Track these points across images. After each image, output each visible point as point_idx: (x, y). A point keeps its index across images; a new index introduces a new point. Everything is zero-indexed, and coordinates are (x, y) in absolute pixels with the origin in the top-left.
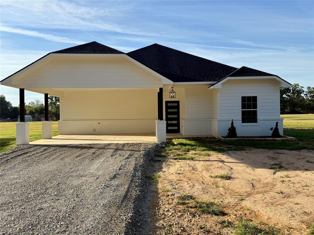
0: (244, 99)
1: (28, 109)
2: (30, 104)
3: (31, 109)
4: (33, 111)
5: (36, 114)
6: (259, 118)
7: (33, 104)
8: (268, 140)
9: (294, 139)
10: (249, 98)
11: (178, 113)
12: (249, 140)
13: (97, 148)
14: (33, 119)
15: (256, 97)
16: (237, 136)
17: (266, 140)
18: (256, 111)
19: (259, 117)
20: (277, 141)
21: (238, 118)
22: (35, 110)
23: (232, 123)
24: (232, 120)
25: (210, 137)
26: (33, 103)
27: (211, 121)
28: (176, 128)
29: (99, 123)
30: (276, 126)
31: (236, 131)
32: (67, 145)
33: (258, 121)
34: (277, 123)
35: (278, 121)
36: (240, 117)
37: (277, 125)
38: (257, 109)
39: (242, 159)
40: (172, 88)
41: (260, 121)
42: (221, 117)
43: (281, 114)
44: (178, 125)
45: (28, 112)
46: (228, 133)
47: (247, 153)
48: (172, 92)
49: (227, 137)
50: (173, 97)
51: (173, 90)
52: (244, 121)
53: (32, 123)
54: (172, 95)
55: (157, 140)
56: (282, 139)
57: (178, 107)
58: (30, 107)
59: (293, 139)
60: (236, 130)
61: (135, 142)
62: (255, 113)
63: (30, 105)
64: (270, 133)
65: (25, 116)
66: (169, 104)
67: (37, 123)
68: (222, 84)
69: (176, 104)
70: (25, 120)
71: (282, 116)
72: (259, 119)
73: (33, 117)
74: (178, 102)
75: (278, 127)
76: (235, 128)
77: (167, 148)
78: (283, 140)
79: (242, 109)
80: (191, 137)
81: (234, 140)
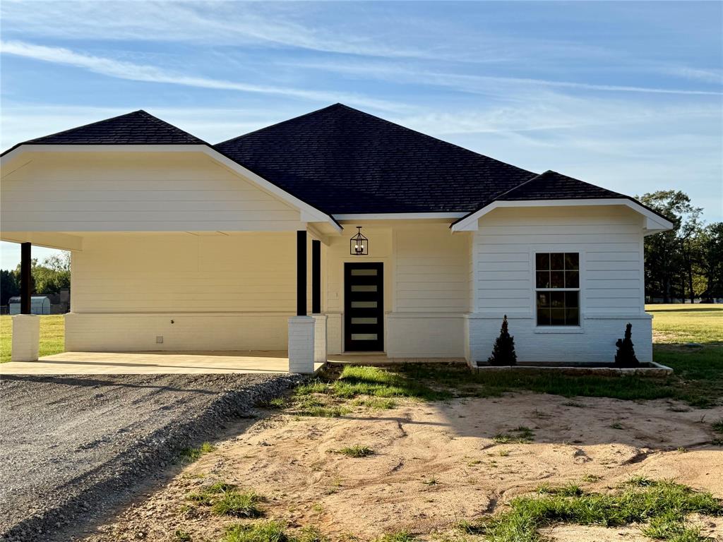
0: (542, 260)
1: (41, 276)
2: (47, 262)
3: (50, 277)
4: (56, 282)
5: (62, 292)
6: (585, 312)
7: (56, 264)
8: (596, 374)
9: (669, 371)
10: (557, 257)
11: (379, 296)
12: (541, 372)
13: (119, 385)
14: (55, 306)
15: (577, 254)
16: (518, 360)
17: (590, 372)
18: (577, 293)
19: (585, 309)
20: (619, 375)
21: (526, 310)
22: (60, 281)
23: (505, 325)
24: (505, 317)
25: (453, 363)
26: (57, 260)
27: (463, 318)
28: (372, 337)
29: (173, 322)
30: (626, 335)
31: (513, 348)
32: (58, 375)
33: (582, 321)
34: (629, 327)
35: (631, 322)
36: (531, 310)
37: (628, 333)
38: (578, 287)
39: (461, 417)
40: (359, 227)
41: (585, 321)
42: (479, 308)
43: (646, 303)
44: (379, 329)
45: (40, 286)
46: (493, 353)
47: (495, 402)
48: (359, 240)
49: (491, 362)
50: (359, 252)
51: (359, 234)
52: (543, 319)
53: (46, 319)
54: (356, 247)
55: (288, 369)
56: (636, 371)
57: (378, 280)
58: (46, 271)
59: (667, 371)
60: (513, 344)
61: (230, 372)
62: (573, 299)
63: (49, 267)
64: (611, 353)
65: (32, 298)
66: (355, 272)
67: (55, 320)
68: (481, 220)
69: (374, 272)
70: (32, 311)
71: (648, 307)
72: (583, 314)
73: (52, 302)
74: (379, 267)
75: (633, 339)
76: (512, 339)
77: (301, 389)
78: (638, 373)
79: (537, 287)
80: (401, 361)
81: (503, 370)
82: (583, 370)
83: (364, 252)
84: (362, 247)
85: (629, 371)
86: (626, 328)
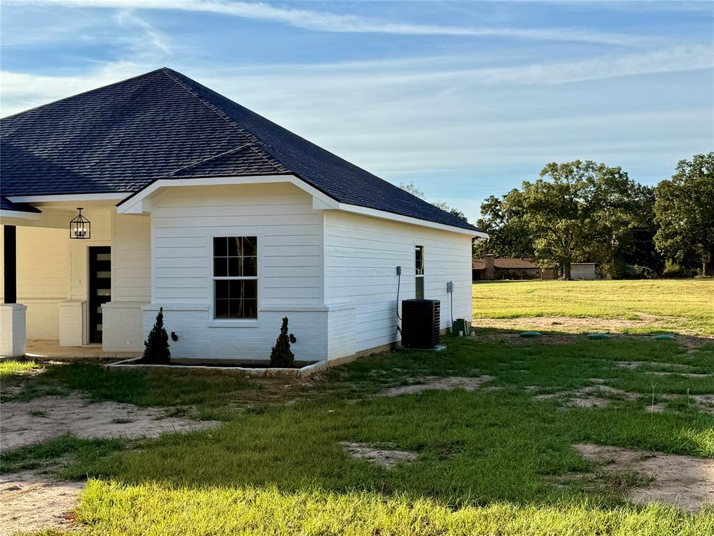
15: (254, 239)
17: (220, 372)
18: (255, 282)
19: (263, 302)
23: (160, 318)
24: (161, 309)
33: (259, 314)
34: (285, 321)
37: (285, 328)
38: (256, 275)
40: (80, 209)
41: (261, 314)
42: (157, 298)
48: (80, 222)
50: (81, 236)
51: (80, 216)
56: (266, 371)
62: (252, 287)
72: (260, 306)
79: (214, 275)
82: (212, 369)
83: (87, 236)
84: (85, 230)
85: (258, 371)
86: (282, 322)
